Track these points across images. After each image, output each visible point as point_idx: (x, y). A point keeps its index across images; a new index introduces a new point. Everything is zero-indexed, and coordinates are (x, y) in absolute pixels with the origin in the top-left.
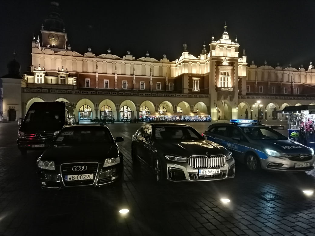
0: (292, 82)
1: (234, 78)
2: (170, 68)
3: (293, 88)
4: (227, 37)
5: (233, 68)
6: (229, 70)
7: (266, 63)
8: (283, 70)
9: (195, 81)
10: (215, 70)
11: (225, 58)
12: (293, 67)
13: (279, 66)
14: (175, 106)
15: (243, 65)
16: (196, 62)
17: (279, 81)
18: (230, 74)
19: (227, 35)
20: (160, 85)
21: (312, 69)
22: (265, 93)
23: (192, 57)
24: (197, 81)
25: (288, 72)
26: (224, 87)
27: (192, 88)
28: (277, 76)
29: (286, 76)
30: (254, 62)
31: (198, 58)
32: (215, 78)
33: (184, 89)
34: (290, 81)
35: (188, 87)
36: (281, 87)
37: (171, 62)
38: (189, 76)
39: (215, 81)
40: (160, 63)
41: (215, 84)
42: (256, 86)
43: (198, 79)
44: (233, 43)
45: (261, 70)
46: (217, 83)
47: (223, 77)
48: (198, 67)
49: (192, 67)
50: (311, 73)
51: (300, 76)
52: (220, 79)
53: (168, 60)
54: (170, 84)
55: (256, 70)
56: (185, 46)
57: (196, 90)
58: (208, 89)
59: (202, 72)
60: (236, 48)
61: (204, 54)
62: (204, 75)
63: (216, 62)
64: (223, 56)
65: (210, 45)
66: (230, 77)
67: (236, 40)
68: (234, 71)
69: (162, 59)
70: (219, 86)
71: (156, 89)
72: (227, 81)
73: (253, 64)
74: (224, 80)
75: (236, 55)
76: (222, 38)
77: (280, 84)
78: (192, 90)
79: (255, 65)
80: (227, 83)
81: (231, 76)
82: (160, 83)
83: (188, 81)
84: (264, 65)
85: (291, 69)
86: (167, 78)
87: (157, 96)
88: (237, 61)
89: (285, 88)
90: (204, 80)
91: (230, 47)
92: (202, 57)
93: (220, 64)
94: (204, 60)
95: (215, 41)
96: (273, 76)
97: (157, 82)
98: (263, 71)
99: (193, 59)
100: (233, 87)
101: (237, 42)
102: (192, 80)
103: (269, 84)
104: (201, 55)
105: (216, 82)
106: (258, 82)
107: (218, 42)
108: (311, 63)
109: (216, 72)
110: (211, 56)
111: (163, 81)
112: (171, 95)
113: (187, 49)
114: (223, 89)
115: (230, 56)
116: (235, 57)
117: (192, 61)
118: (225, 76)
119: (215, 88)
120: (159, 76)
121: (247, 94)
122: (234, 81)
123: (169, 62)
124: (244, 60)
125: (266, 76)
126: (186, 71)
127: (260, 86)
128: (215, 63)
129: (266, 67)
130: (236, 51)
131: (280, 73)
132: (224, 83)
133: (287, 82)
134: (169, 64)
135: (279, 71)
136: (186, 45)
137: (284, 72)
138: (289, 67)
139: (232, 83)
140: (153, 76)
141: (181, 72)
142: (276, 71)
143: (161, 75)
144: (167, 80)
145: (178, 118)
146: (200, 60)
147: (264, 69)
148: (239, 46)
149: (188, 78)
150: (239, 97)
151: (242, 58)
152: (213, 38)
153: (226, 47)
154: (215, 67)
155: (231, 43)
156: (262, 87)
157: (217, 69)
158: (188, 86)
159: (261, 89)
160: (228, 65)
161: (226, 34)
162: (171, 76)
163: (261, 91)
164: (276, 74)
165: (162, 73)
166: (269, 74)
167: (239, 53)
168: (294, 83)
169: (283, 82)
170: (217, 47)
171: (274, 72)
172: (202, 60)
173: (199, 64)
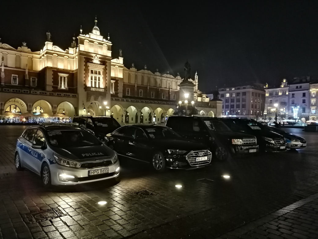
0: (169, 89)
1: (107, 78)
2: (32, 59)
3: (170, 94)
4: (98, 33)
5: (105, 67)
6: (101, 69)
7: (146, 68)
8: (161, 76)
9: (61, 77)
10: (84, 67)
11: (96, 56)
12: (170, 74)
13: (157, 72)
14: (30, 105)
15: (120, 67)
16: (63, 56)
17: (158, 86)
18: (101, 73)
19: (98, 30)
20: (17, 79)
22: (144, 97)
23: (58, 49)
24: (65, 78)
25: (166, 78)
26: (95, 87)
27: (58, 85)
28: (156, 82)
29: (164, 82)
30: (134, 65)
31: (66, 51)
32: (84, 75)
33: (46, 85)
34: (168, 88)
35: (52, 84)
36: (159, 92)
37: (33, 52)
38: (53, 71)
39: (84, 79)
40: (17, 51)
41: (84, 83)
42: (136, 89)
43: (66, 75)
44: (104, 40)
45: (141, 74)
46: (87, 82)
47: (94, 75)
48: (66, 62)
49: (57, 60)
51: (176, 83)
52: (90, 78)
53: (29, 49)
54: (32, 78)
55: (136, 73)
56: (48, 35)
57: (63, 87)
58: (77, 88)
59: (71, 67)
60: (108, 46)
61: (73, 48)
62: (73, 71)
63: (85, 58)
64: (93, 52)
65: (78, 37)
66: (101, 77)
67: (109, 38)
68: (106, 71)
69: (21, 47)
70: (89, 85)
71: (11, 84)
73: (133, 67)
74: (95, 79)
75: (109, 54)
76: (92, 33)
77: (159, 89)
78: (57, 87)
79: (134, 68)
80: (99, 83)
81: (103, 76)
82: (17, 76)
83: (52, 76)
84: (144, 69)
85: (168, 75)
86: (27, 71)
88: (110, 60)
89: (163, 94)
90: (72, 77)
91: (102, 44)
92: (71, 51)
93: (90, 61)
94: (73, 54)
95: (83, 35)
96: (152, 81)
97: (13, 75)
98: (143, 75)
99: (59, 52)
100: (106, 88)
101: (110, 40)
102: (58, 76)
103: (148, 88)
104: (69, 48)
105: (85, 81)
106: (137, 85)
107: (87, 36)
109: (85, 70)
110: (79, 50)
111: (21, 73)
113: (50, 39)
114: (93, 89)
115: (102, 54)
116: (107, 56)
117: (57, 54)
118: (96, 75)
119: (84, 87)
120: (16, 68)
121: (124, 97)
122: (107, 82)
123: (31, 51)
124: (121, 61)
125: (146, 80)
126: (50, 64)
127: (140, 90)
128: (84, 60)
129: (146, 71)
130: (108, 49)
131: (158, 79)
132: (95, 83)
133: (165, 88)
134: (31, 55)
135: (157, 77)
136: (49, 33)
137: (163, 78)
139: (104, 83)
140: (5, 66)
141: (45, 65)
142: (155, 77)
143: (18, 66)
144: (27, 73)
145: (24, 120)
146: (68, 54)
147: (144, 73)
148: (111, 45)
149: (52, 73)
150: (112, 99)
151: (118, 58)
152: (81, 30)
153: (97, 43)
154: (84, 63)
155: (102, 40)
157: (86, 66)
158: (53, 82)
159: (141, 93)
160: (99, 63)
161: (96, 29)
162: (33, 69)
163: (141, 95)
164: (155, 80)
165: (20, 64)
166: (149, 79)
167: (112, 53)
168: (170, 90)
169: (162, 88)
170: (87, 41)
171: (154, 77)
172: (70, 54)
173: (68, 59)
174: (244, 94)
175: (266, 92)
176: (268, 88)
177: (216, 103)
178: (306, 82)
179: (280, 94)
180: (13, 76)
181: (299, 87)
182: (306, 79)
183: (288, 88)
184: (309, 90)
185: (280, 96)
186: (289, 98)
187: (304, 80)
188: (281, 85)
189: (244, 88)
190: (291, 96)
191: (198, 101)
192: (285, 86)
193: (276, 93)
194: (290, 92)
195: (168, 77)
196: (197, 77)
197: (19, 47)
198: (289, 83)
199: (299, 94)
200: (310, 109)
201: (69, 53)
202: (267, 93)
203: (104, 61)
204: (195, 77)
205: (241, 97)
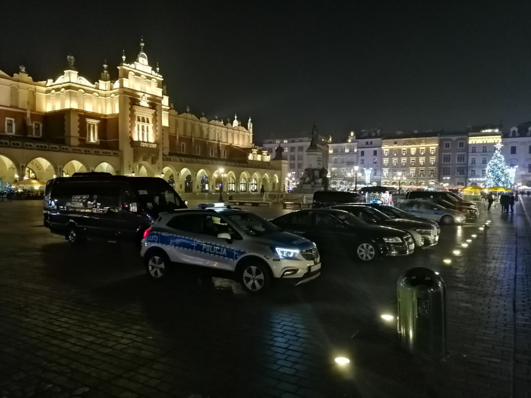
0: (219, 141)
1: (157, 128)
2: (34, 93)
3: (221, 149)
4: (146, 62)
5: (155, 112)
6: (149, 114)
7: (188, 110)
8: (208, 123)
9: (89, 124)
10: (129, 112)
11: (144, 95)
12: (219, 120)
13: (203, 116)
14: (60, 169)
15: (166, 110)
16: (92, 92)
17: (205, 138)
18: (150, 121)
19: (145, 58)
20: (14, 125)
21: (239, 125)
22: (187, 154)
23: (84, 81)
24: (94, 125)
25: (214, 126)
26: (143, 142)
27: (86, 137)
28: (202, 132)
29: (212, 131)
30: (174, 106)
31: (95, 85)
32: (130, 124)
33: (70, 136)
34: (217, 140)
35: (78, 135)
36: (207, 147)
37: (36, 83)
38: (79, 115)
39: (130, 129)
40: (13, 80)
41: (130, 135)
43: (95, 122)
44: (153, 73)
45: (183, 119)
46: (133, 133)
47: (141, 124)
48: (95, 101)
49: (84, 99)
50: (238, 132)
51: (227, 133)
53: (30, 78)
54: (35, 124)
55: (177, 118)
56: (70, 59)
57: (92, 140)
58: (118, 142)
59: (102, 110)
60: (158, 81)
61: (106, 80)
62: (106, 116)
63: (130, 98)
64: (140, 90)
65: (118, 68)
66: (151, 126)
67: (158, 69)
68: (156, 118)
69: (18, 74)
70: (136, 139)
71: (4, 132)
72: (148, 131)
74: (143, 130)
75: (159, 92)
76: (138, 61)
77: (206, 142)
78: (85, 140)
79: (174, 111)
80: (147, 135)
82: (13, 119)
83: (78, 124)
84: (187, 112)
85: (217, 122)
86: (28, 113)
87: (22, 148)
88: (160, 102)
89: (210, 149)
90: (108, 125)
91: (150, 78)
92: (103, 85)
93: (137, 103)
94: (105, 91)
95: (127, 64)
96: (197, 128)
97: (7, 118)
99: (86, 86)
100: (157, 143)
101: (160, 73)
102: (85, 123)
103: (193, 141)
104: (99, 81)
105: (130, 132)
106: (180, 136)
107: (132, 66)
108: (236, 117)
109: (130, 116)
110: (122, 86)
111: (20, 117)
112: (52, 148)
113: (74, 66)
114: (143, 145)
115: (151, 93)
116: (157, 96)
117: (84, 90)
118: (143, 124)
119: (130, 140)
120: (11, 107)
121: (170, 154)
122: (157, 133)
123: (32, 81)
124: (166, 101)
125: (189, 129)
126: (74, 105)
128: (129, 101)
129: (189, 116)
130: (159, 87)
131: (205, 127)
132: (143, 134)
133: (213, 140)
134: (34, 86)
135: (204, 124)
136: (72, 58)
137: (210, 125)
138: (215, 120)
139: (154, 136)
141: (63, 104)
142: (201, 123)
143: (14, 104)
144: (28, 116)
146: (98, 89)
147: (186, 119)
148: (162, 79)
149: (78, 118)
150: (163, 159)
151: (165, 98)
152: (124, 57)
153: (145, 77)
154: (129, 106)
155: (151, 73)
156: (183, 145)
157: (132, 111)
158: (79, 132)
159: (183, 147)
160: (148, 106)
161: (143, 57)
162: (37, 110)
163: (183, 151)
164: (201, 128)
165: (17, 100)
166: (193, 126)
167: (162, 91)
168: (220, 143)
169: (209, 140)
170: (131, 74)
171: (199, 124)
172: (101, 90)
173: (98, 97)
174: (301, 149)
175: (330, 147)
176: (332, 143)
177: (281, 164)
178: (376, 137)
179: (347, 151)
180: (8, 120)
181: (369, 143)
182: (375, 131)
183: (357, 143)
184: (381, 146)
185: (347, 154)
186: (358, 157)
187: (373, 134)
188: (348, 138)
189: (301, 141)
190: (360, 154)
191: (258, 160)
192: (353, 141)
193: (342, 149)
194: (359, 149)
195: (216, 124)
196: (252, 125)
197: (15, 74)
198: (358, 136)
199: (369, 151)
200: (382, 171)
201: (100, 88)
202: (331, 149)
203: (154, 103)
204: (249, 125)
205: (296, 153)
